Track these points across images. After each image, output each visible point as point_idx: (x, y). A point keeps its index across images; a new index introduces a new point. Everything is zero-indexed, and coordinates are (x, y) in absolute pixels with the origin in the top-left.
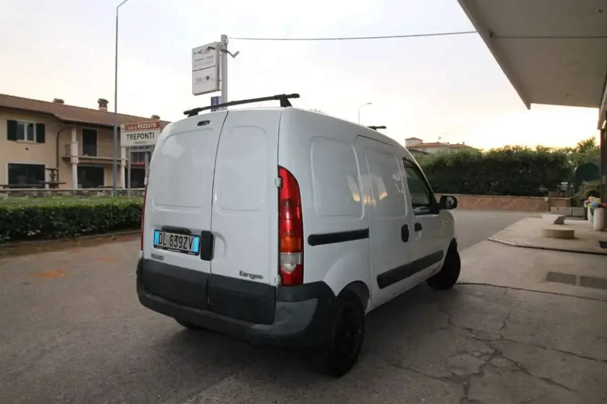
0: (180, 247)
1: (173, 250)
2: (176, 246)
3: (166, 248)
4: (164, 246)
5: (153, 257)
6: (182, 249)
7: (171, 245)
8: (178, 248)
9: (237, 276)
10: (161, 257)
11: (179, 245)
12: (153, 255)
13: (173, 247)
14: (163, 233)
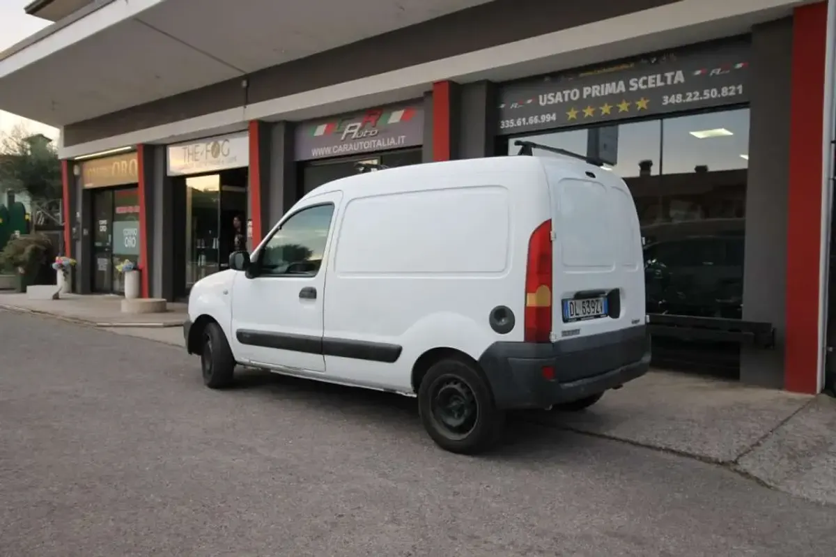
0: (594, 312)
1: (587, 318)
2: (589, 313)
3: (579, 319)
4: (578, 316)
5: (566, 335)
6: (595, 314)
7: (584, 314)
8: (591, 314)
9: (631, 325)
10: (577, 331)
11: (592, 310)
12: (565, 333)
13: (587, 315)
14: (573, 302)
